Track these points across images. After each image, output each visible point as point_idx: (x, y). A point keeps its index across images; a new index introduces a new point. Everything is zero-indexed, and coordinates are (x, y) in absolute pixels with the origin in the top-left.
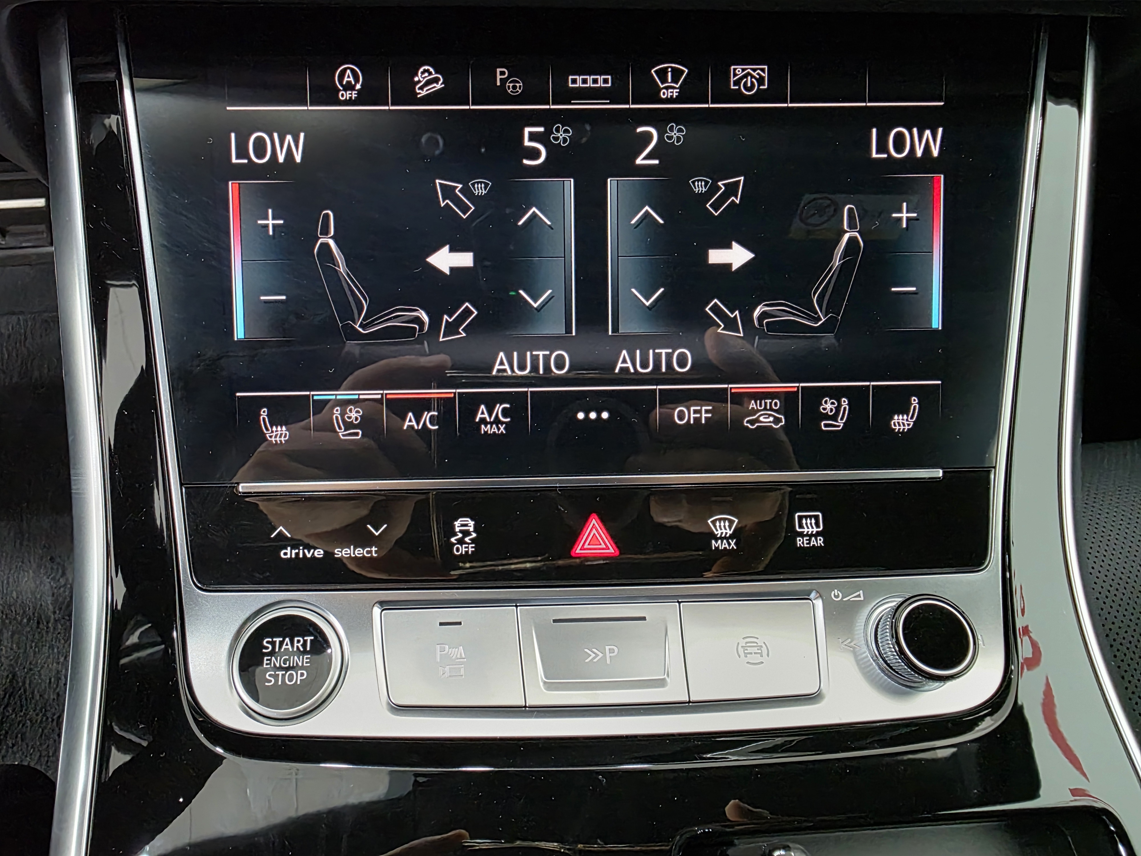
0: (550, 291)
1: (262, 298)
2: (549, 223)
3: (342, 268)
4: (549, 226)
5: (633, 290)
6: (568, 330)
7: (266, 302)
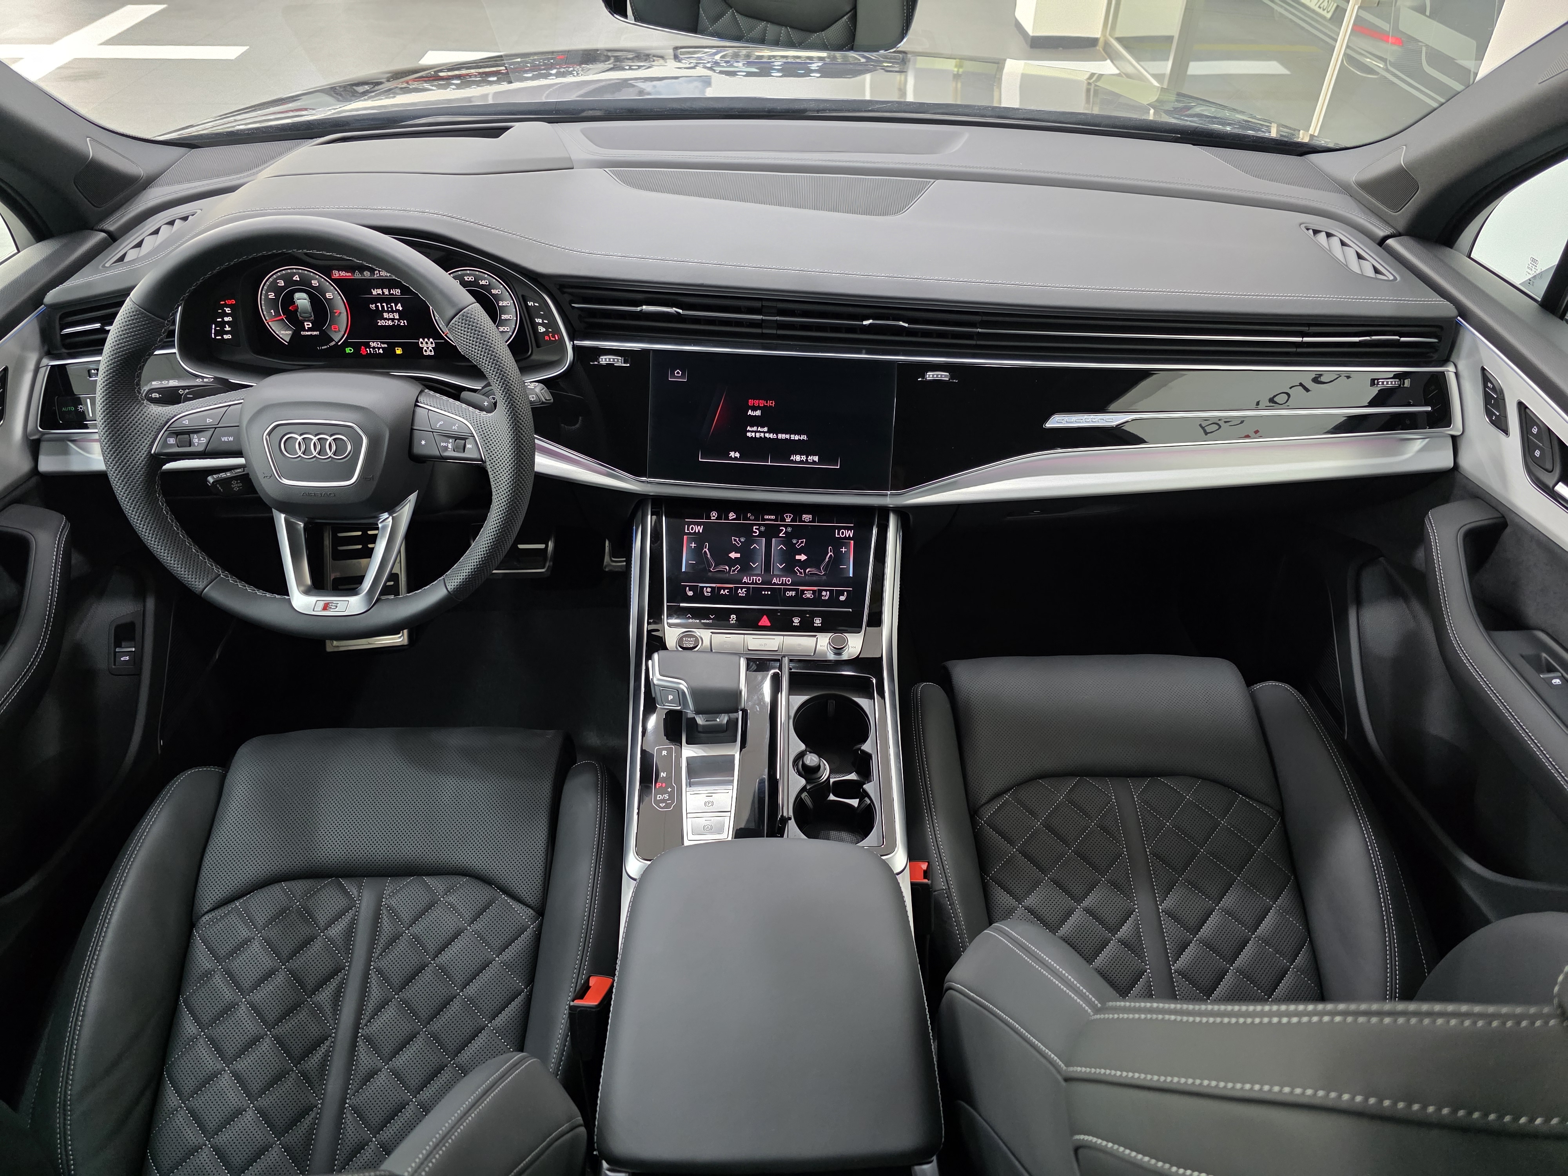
0: (758, 563)
3: (709, 556)
4: (759, 549)
5: (778, 564)
6: (762, 572)
7: (690, 563)
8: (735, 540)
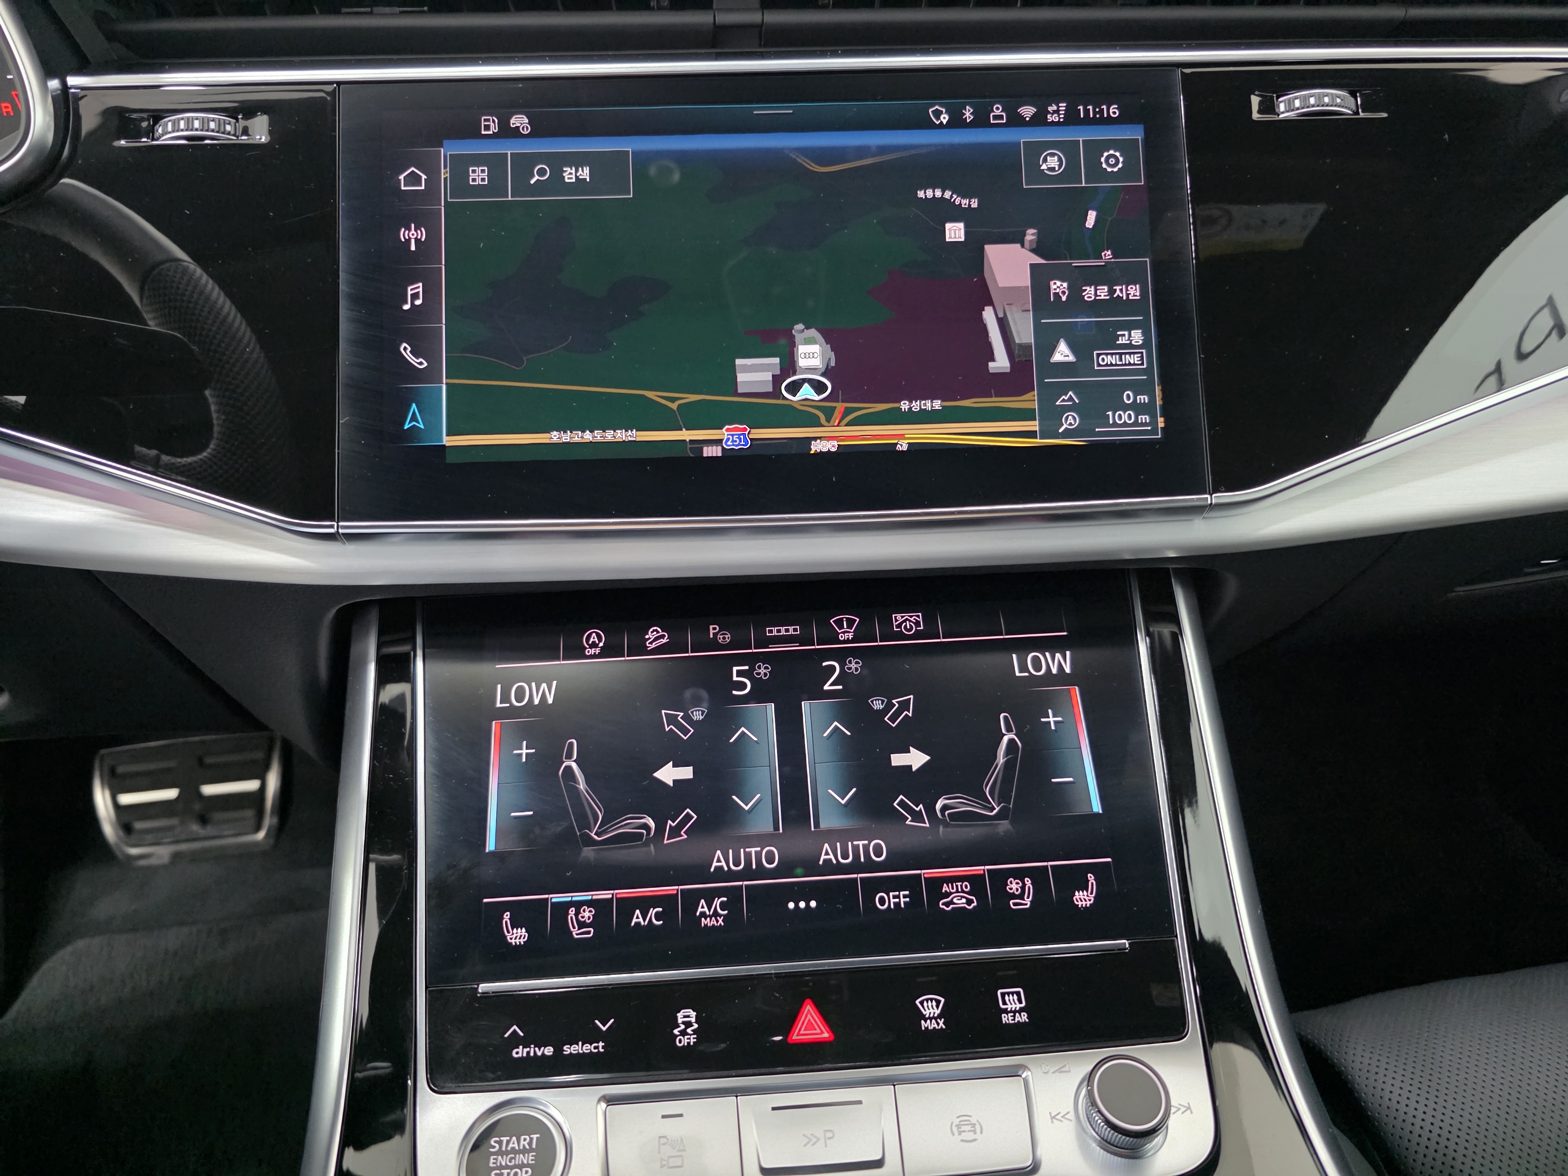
0: (758, 795)
1: (513, 814)
2: (755, 739)
3: (582, 785)
4: (756, 741)
5: (830, 791)
6: (776, 828)
7: (516, 818)
8: (672, 720)
